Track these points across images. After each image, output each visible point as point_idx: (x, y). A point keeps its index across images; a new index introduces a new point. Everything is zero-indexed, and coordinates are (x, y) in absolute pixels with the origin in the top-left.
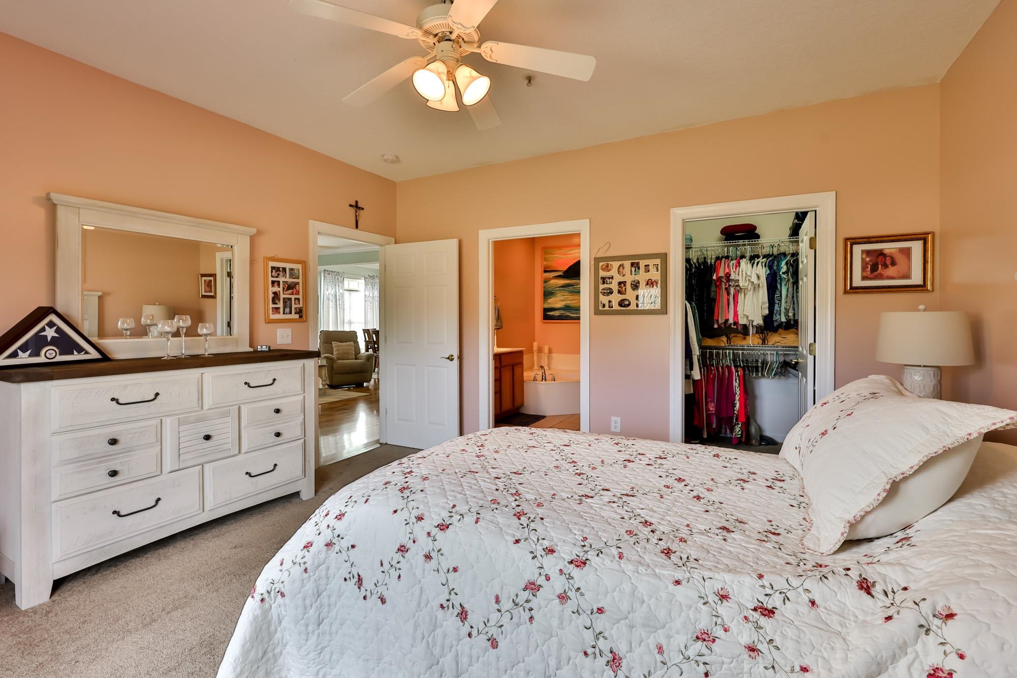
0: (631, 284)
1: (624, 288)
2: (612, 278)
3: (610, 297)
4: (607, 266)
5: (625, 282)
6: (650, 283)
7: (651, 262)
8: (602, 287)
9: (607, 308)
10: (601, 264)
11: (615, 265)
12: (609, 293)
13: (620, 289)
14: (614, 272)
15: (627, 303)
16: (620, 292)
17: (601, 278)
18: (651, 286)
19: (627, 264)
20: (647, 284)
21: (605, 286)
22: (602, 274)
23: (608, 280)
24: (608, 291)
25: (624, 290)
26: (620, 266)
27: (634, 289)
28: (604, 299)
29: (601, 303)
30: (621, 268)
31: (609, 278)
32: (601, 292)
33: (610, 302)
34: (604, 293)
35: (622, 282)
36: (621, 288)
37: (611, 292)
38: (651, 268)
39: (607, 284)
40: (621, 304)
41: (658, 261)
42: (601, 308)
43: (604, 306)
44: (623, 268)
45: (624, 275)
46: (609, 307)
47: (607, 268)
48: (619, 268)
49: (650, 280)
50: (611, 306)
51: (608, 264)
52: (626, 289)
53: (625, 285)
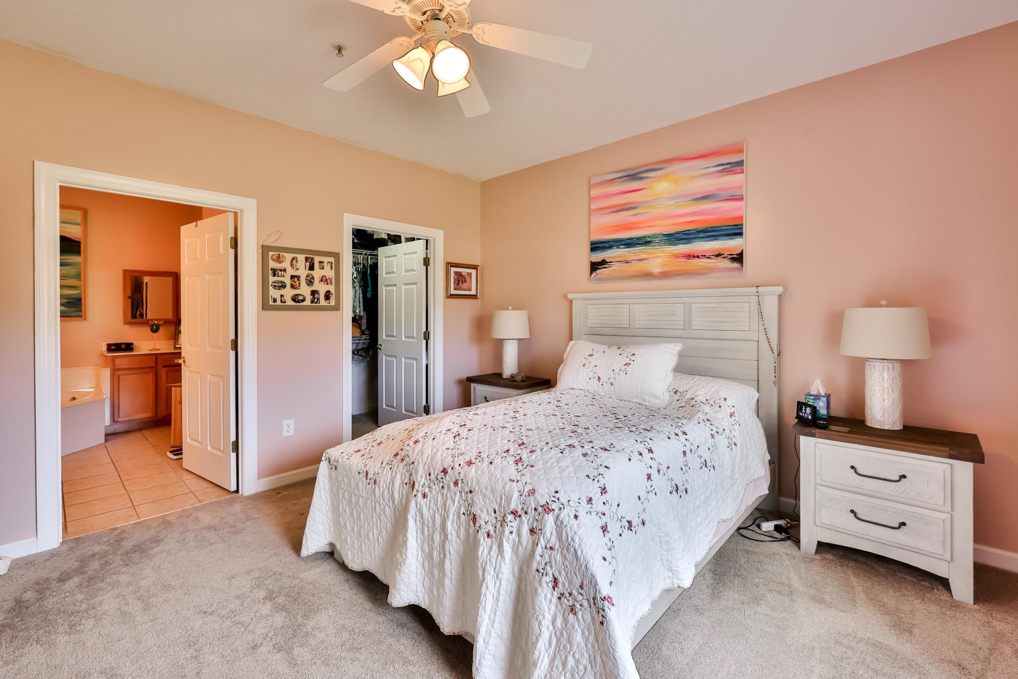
0: (306, 279)
1: (297, 283)
2: (285, 270)
3: (282, 292)
4: (279, 257)
5: (299, 277)
6: (324, 279)
7: (326, 260)
8: (272, 279)
9: (279, 303)
10: (271, 254)
11: (289, 256)
12: (280, 287)
13: (293, 283)
14: (286, 264)
15: (301, 298)
16: (292, 286)
17: (271, 269)
18: (326, 283)
19: (301, 258)
20: (322, 281)
21: (276, 278)
22: (273, 264)
23: (280, 273)
24: (280, 285)
25: (298, 285)
26: (293, 258)
27: (308, 285)
28: (274, 293)
29: (272, 297)
30: (295, 261)
31: (281, 270)
32: (271, 285)
33: (282, 296)
34: (275, 286)
35: (296, 276)
36: (295, 282)
37: (283, 286)
38: (325, 264)
39: (278, 276)
40: (295, 299)
41: (332, 260)
42: (271, 303)
43: (275, 300)
44: (297, 261)
45: (298, 269)
46: (281, 302)
47: (279, 259)
48: (292, 261)
49: (324, 277)
50: (283, 301)
51: (279, 254)
52: (299, 283)
53: (299, 280)
